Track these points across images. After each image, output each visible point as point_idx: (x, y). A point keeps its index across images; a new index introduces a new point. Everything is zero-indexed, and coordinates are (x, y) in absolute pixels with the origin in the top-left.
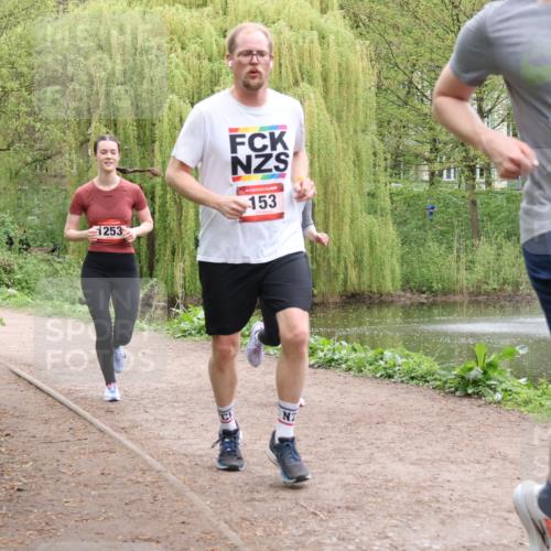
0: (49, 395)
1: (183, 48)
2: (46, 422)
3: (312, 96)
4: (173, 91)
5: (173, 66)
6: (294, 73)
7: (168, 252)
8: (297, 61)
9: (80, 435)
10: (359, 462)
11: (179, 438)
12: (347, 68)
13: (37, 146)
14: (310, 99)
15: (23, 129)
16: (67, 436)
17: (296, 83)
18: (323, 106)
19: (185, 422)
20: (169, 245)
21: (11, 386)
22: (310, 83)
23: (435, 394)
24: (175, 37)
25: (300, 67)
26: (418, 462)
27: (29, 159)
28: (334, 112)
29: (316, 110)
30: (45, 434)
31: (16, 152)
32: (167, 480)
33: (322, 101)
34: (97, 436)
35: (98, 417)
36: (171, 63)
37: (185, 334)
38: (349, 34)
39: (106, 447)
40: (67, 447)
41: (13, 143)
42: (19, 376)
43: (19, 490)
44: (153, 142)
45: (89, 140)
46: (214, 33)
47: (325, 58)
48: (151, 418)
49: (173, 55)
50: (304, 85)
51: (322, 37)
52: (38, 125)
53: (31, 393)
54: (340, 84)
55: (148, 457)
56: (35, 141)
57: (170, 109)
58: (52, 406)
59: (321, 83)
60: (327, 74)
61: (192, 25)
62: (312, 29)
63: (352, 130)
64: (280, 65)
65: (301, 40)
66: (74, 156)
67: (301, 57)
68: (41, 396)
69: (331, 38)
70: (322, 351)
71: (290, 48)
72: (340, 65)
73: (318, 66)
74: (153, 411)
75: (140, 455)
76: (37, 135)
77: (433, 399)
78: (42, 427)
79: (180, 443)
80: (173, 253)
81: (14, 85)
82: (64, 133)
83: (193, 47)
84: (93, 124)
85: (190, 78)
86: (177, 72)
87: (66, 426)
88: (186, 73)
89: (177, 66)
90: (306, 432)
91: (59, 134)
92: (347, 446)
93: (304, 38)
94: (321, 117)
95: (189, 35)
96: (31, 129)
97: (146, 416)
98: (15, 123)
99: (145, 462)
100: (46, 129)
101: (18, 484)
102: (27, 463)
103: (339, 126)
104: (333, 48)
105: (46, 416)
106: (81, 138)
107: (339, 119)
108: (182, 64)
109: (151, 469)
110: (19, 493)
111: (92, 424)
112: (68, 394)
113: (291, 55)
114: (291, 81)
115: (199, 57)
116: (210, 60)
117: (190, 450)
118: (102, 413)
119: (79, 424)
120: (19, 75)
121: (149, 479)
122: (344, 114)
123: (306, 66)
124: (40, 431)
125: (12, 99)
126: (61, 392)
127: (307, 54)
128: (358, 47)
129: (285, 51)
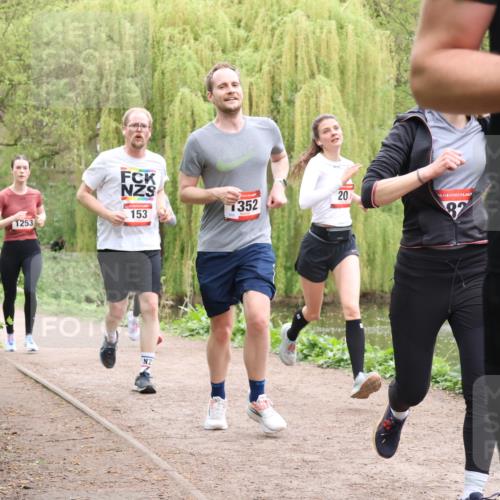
0: (57, 394)
1: (196, 39)
2: (53, 420)
3: (328, 88)
4: (185, 83)
5: (185, 58)
6: (310, 65)
7: (177, 250)
8: (313, 53)
9: (87, 434)
10: (366, 461)
11: (185, 437)
12: (366, 60)
13: (45, 141)
14: (325, 92)
15: (31, 124)
16: (74, 434)
17: (312, 76)
18: (340, 100)
19: (192, 422)
20: (178, 243)
21: (17, 385)
22: (327, 75)
23: (445, 395)
24: (188, 28)
25: (317, 58)
26: (426, 463)
27: (37, 155)
28: (351, 105)
29: (332, 104)
30: (52, 432)
31: (24, 147)
32: (173, 479)
33: (339, 94)
34: (103, 435)
35: (106, 416)
36: (183, 55)
37: (193, 333)
38: (368, 24)
39: (113, 446)
40: (74, 446)
41: (20, 138)
42: (26, 375)
43: (25, 488)
44: (164, 137)
45: (97, 135)
46: (229, 23)
47: (343, 48)
48: (158, 417)
49: (185, 47)
50: (320, 78)
51: (341, 27)
52: (46, 120)
53: (38, 391)
54: (358, 76)
55: (154, 456)
56: (42, 136)
57: (181, 102)
58: (58, 405)
59: (338, 75)
60: (344, 66)
61: (205, 14)
62: (330, 18)
63: (368, 124)
64: (296, 57)
65: (318, 31)
66: (82, 152)
67: (318, 49)
68: (47, 395)
69: (350, 28)
70: (332, 351)
71: (307, 39)
72: (358, 56)
73: (335, 58)
74: (160, 410)
75: (145, 454)
76: (45, 130)
77: (443, 401)
78: (48, 426)
79: (187, 442)
80: (182, 251)
81: (22, 77)
82: (73, 127)
83: (206, 38)
84: (103, 118)
85: (203, 70)
86: (189, 64)
87: (73, 425)
88: (198, 66)
89: (190, 58)
90: (313, 431)
91: (68, 129)
92: (354, 446)
93: (321, 28)
94: (338, 111)
95: (203, 25)
96: (38, 124)
97: (152, 415)
98: (22, 118)
99: (152, 460)
100: (54, 124)
101: (24, 482)
102: (33, 461)
103: (355, 120)
104: (351, 38)
105: (52, 415)
106: (91, 132)
107: (356, 113)
108: (194, 56)
109: (157, 467)
110: (26, 491)
111: (98, 422)
112: (76, 392)
113: (308, 46)
114: (307, 74)
115: (212, 48)
116: (224, 51)
117: (195, 450)
118: (109, 412)
119: (86, 423)
120: (27, 68)
121: (155, 477)
122: (361, 109)
123: (323, 58)
124: (47, 429)
125: (20, 93)
126: (67, 391)
127: (324, 45)
128: (377, 38)
129: (301, 43)
